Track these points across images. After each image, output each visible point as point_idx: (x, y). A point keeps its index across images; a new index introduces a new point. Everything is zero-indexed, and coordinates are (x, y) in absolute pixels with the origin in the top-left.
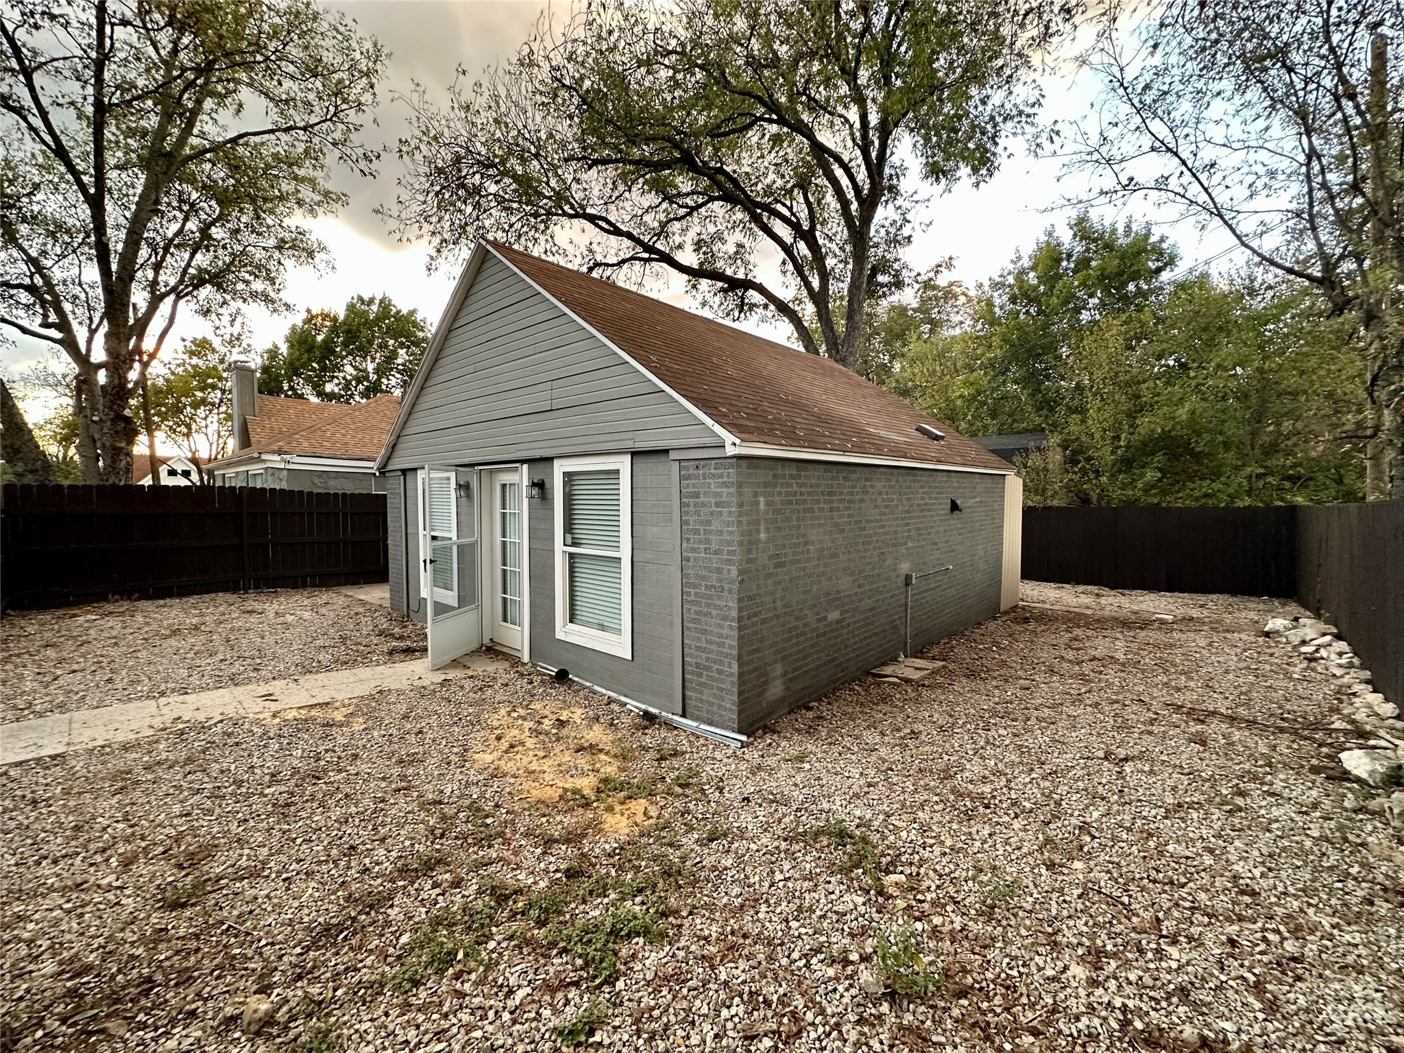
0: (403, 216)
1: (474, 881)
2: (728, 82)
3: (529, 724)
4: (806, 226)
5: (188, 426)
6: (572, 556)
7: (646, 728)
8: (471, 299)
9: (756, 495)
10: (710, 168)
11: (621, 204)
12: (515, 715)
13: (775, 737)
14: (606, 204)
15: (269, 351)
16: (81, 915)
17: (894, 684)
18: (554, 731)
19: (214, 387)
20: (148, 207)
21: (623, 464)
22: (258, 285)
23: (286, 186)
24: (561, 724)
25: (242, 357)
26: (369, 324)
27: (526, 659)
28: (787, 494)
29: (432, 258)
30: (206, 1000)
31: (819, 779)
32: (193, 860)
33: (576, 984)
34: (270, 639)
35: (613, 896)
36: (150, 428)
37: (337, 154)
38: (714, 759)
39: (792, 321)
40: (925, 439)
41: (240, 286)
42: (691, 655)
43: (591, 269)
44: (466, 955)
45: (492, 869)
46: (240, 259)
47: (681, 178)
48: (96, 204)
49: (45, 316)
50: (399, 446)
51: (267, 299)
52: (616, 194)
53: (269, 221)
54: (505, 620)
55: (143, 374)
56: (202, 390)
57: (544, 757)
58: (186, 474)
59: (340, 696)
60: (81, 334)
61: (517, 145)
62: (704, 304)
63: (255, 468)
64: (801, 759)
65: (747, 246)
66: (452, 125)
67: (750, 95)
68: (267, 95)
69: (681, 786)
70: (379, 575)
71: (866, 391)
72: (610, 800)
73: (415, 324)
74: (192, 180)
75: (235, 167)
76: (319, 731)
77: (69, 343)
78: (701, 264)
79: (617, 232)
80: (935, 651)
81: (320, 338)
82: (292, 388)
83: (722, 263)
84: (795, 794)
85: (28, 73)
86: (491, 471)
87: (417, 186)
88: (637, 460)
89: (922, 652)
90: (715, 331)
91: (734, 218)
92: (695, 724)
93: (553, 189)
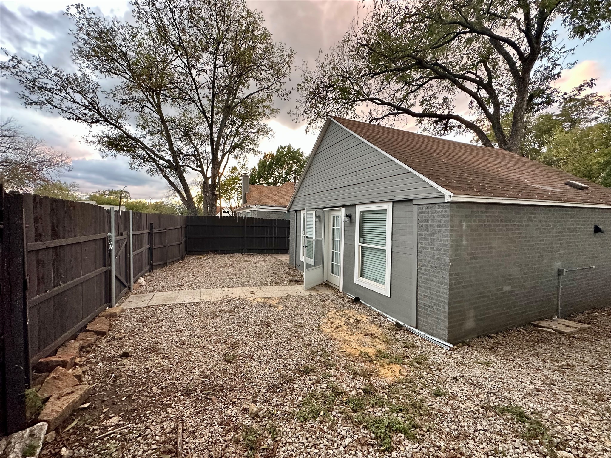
0: (298, 113)
1: (325, 382)
2: (443, 20)
3: (343, 319)
4: (485, 81)
5: (230, 197)
6: (362, 247)
7: (398, 331)
8: (323, 142)
9: (461, 221)
10: (431, 64)
11: (385, 91)
12: (338, 314)
13: (470, 348)
14: (378, 92)
15: (253, 169)
16: (205, 357)
17: (551, 333)
18: (355, 324)
19: (237, 183)
20: (224, 125)
21: (389, 207)
22: (251, 146)
23: (261, 110)
24: (358, 321)
25: (245, 172)
26: (284, 156)
27: (341, 290)
28: (479, 221)
29: (307, 127)
30: (238, 399)
31: (501, 378)
32: (233, 347)
33: (373, 446)
34: (252, 271)
35: (387, 409)
36: (220, 197)
37: (277, 94)
38: (434, 353)
39: (475, 131)
40: (573, 189)
41: (246, 147)
42: (422, 299)
43: (370, 122)
44: (324, 414)
45: (332, 379)
46: (247, 138)
47: (414, 73)
48: (211, 126)
49: (197, 164)
50: (295, 201)
51: (254, 151)
52: (383, 86)
53: (255, 123)
54: (333, 273)
55: (219, 180)
56: (234, 184)
57: (351, 335)
58: (228, 212)
59: (274, 296)
60: (205, 168)
61: (341, 76)
62: (425, 130)
63: (248, 210)
64: (488, 364)
65: (449, 98)
66: (316, 74)
67: (454, 23)
68: (256, 79)
69: (417, 363)
70: (285, 250)
71: (527, 164)
72: (382, 361)
73: (299, 154)
74: (234, 114)
75: (246, 107)
76: (268, 308)
77: (202, 172)
78: (424, 111)
79: (383, 103)
80: (581, 317)
81: (268, 163)
82: (259, 182)
83: (435, 108)
84: (486, 383)
85: (197, 89)
86: (329, 211)
87: (303, 101)
88: (395, 205)
89: (569, 316)
90: (434, 142)
91: (443, 85)
92: (423, 333)
93: (355, 90)
